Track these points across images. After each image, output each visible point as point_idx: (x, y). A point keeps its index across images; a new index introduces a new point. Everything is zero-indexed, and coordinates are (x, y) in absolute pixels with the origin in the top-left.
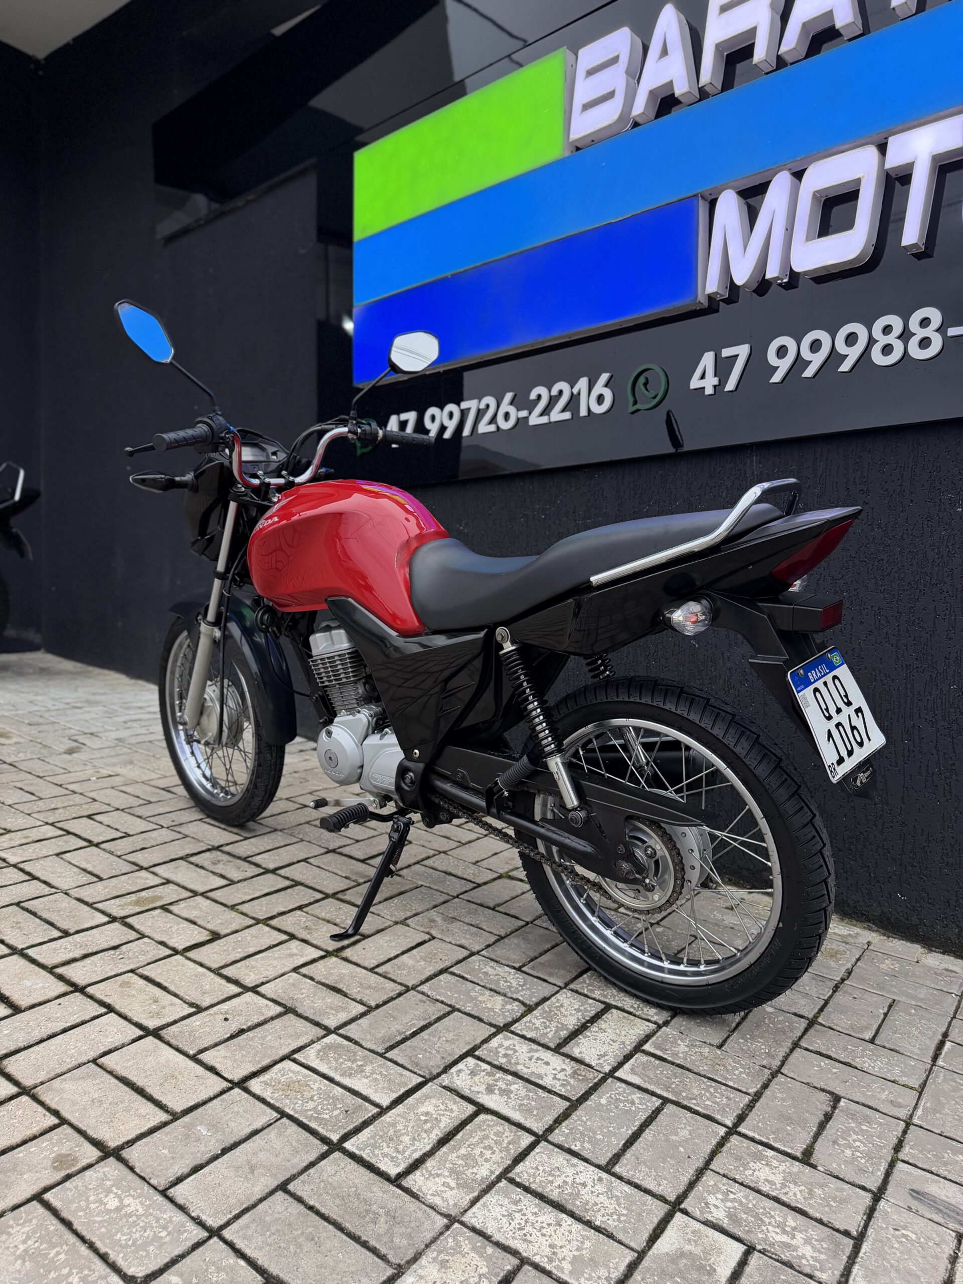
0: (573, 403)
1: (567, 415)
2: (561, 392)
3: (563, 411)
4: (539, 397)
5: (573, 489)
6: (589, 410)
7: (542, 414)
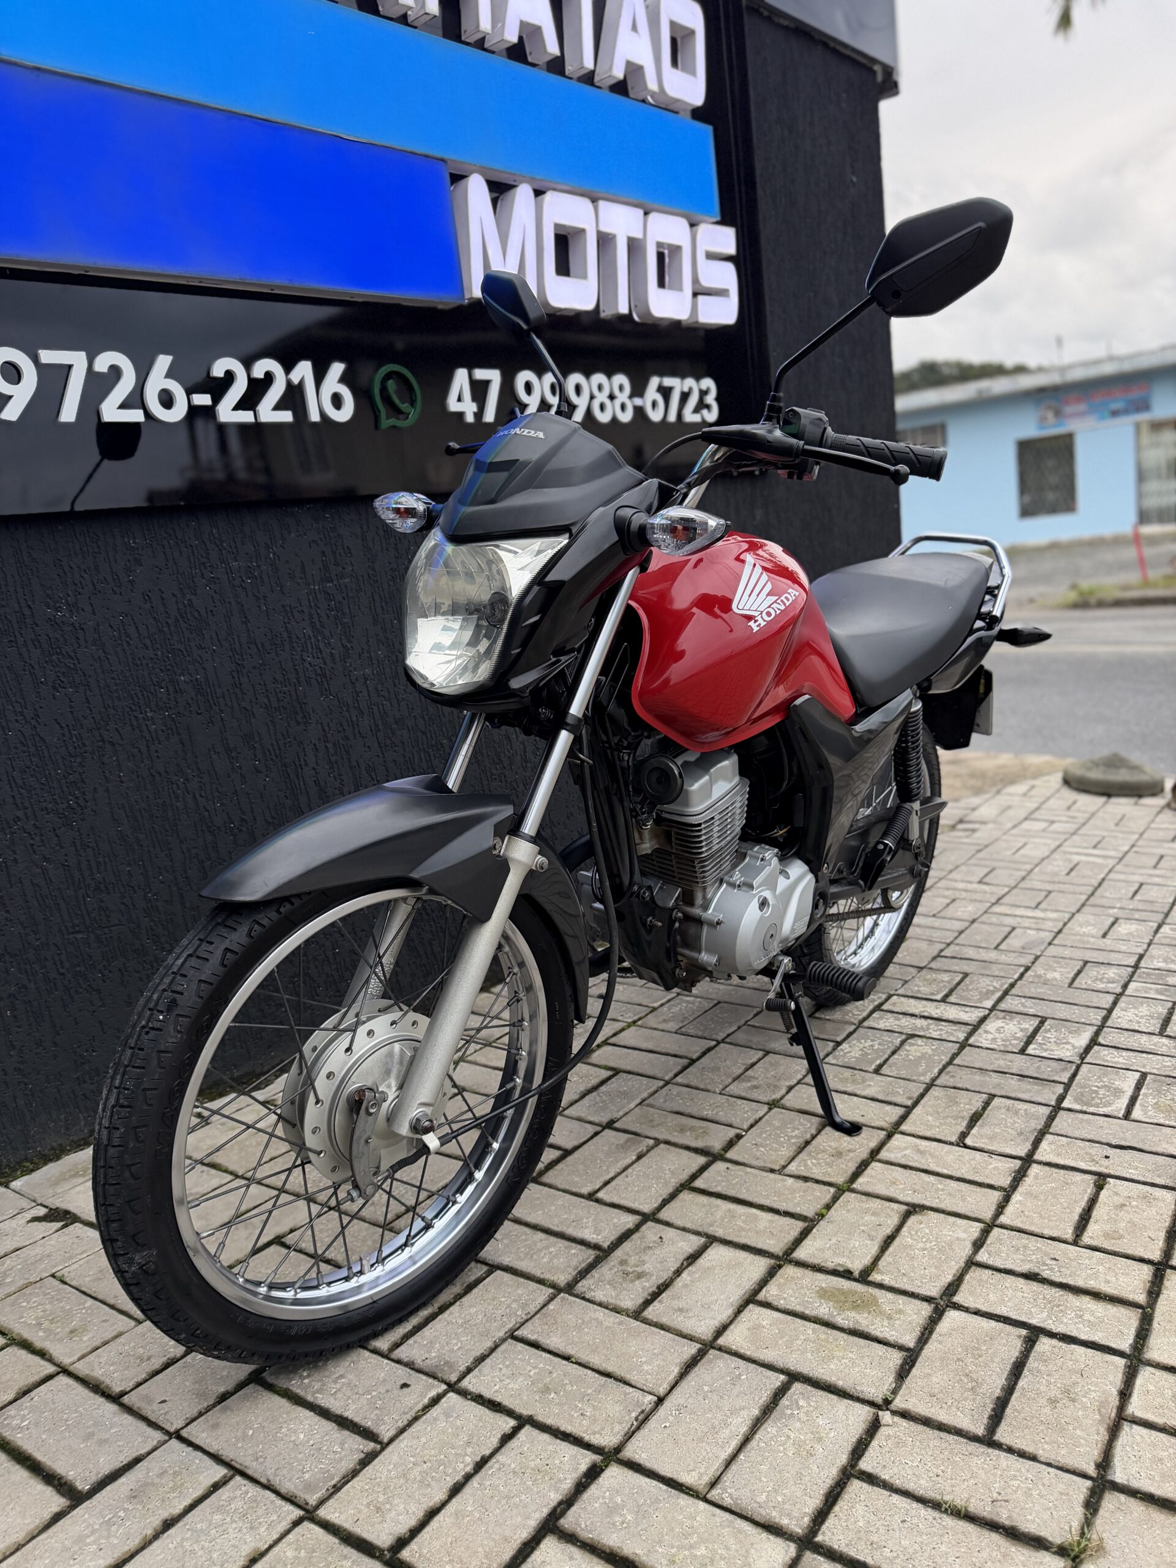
0: (293, 398)
1: (286, 416)
2: (269, 378)
3: (278, 407)
4: (230, 377)
5: (293, 535)
6: (323, 414)
7: (239, 407)
